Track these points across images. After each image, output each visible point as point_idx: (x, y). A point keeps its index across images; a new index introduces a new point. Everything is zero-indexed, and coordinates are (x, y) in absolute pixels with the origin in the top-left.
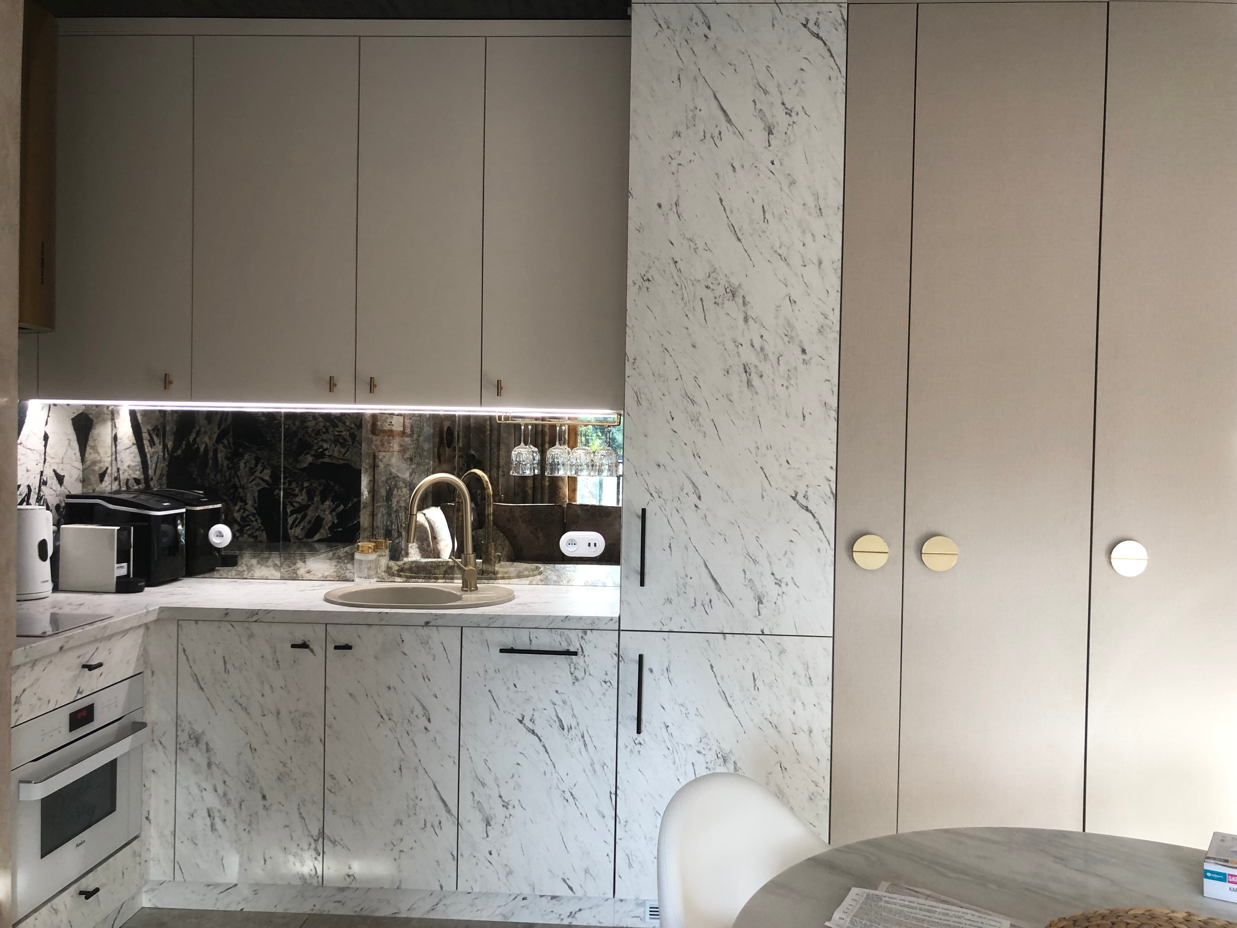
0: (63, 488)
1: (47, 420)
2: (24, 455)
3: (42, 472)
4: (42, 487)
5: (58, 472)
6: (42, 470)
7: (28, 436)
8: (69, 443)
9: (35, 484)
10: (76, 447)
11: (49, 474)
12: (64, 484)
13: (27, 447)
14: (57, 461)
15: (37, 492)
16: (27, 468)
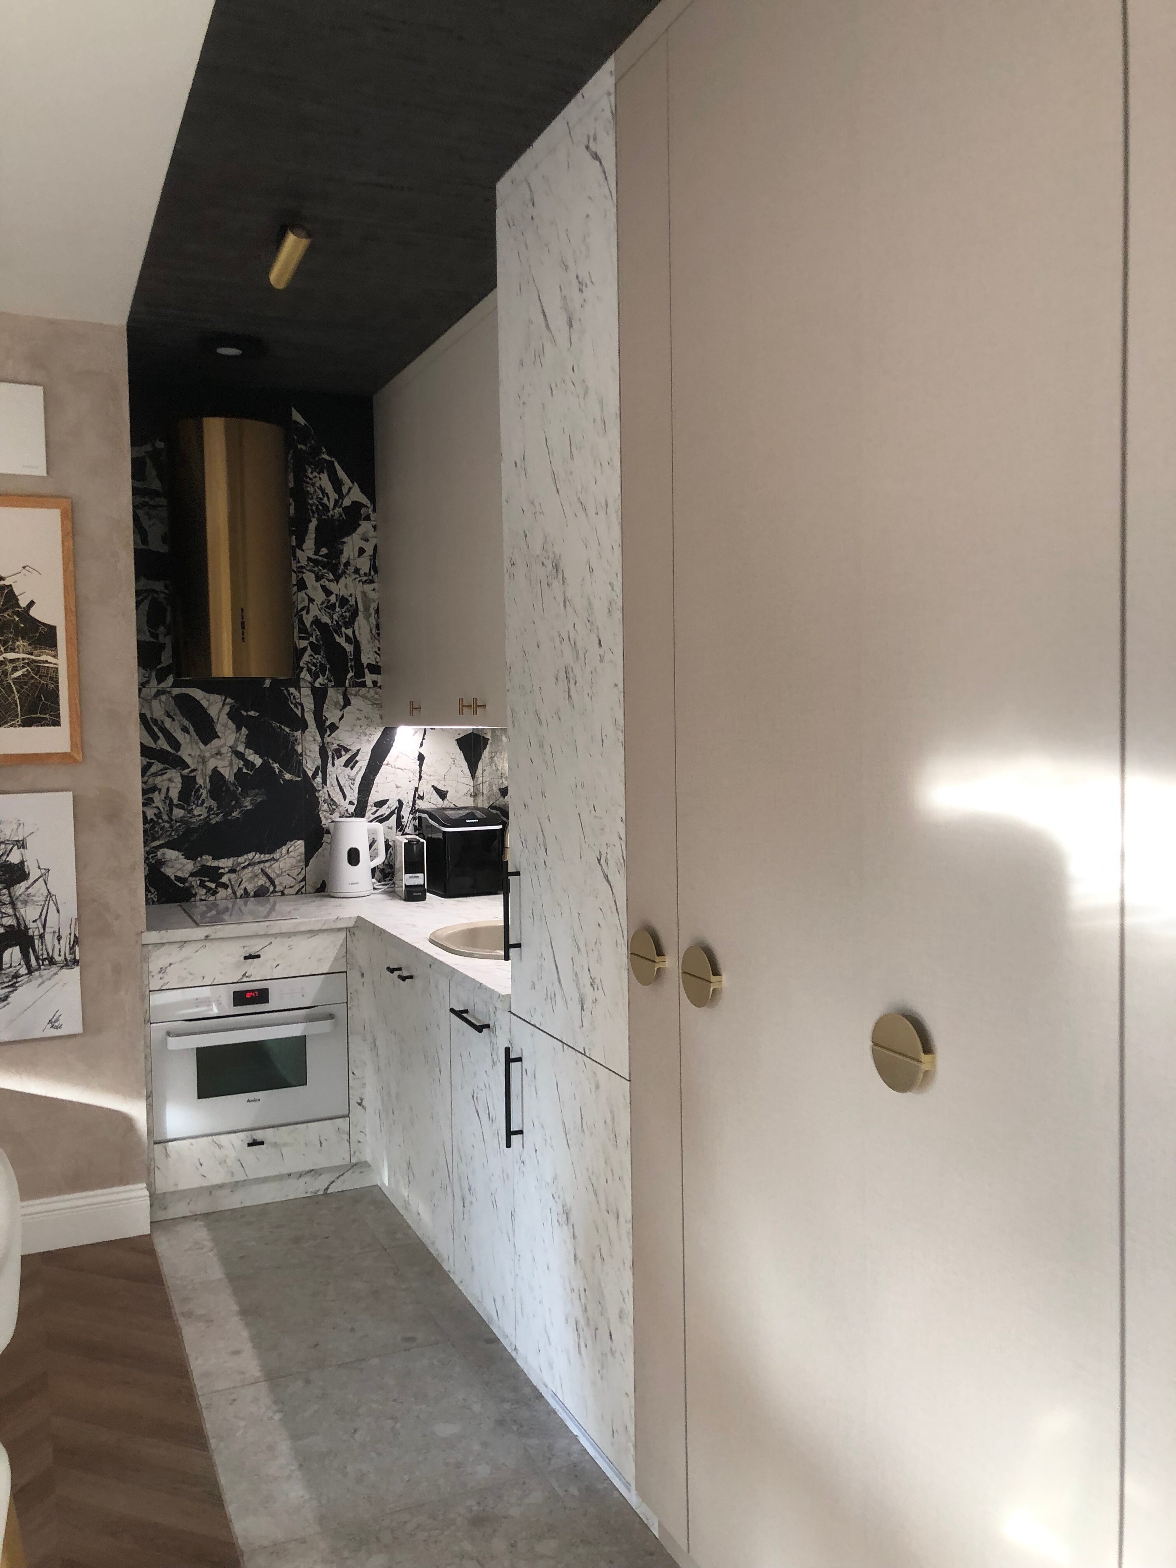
0: (446, 802)
1: (422, 742)
2: (393, 774)
3: (416, 789)
4: (417, 802)
5: (439, 787)
6: (417, 786)
7: (398, 757)
8: (454, 761)
9: (408, 799)
10: (465, 765)
11: (425, 788)
12: (447, 798)
13: (396, 767)
14: (437, 778)
15: (411, 805)
16: (396, 784)
